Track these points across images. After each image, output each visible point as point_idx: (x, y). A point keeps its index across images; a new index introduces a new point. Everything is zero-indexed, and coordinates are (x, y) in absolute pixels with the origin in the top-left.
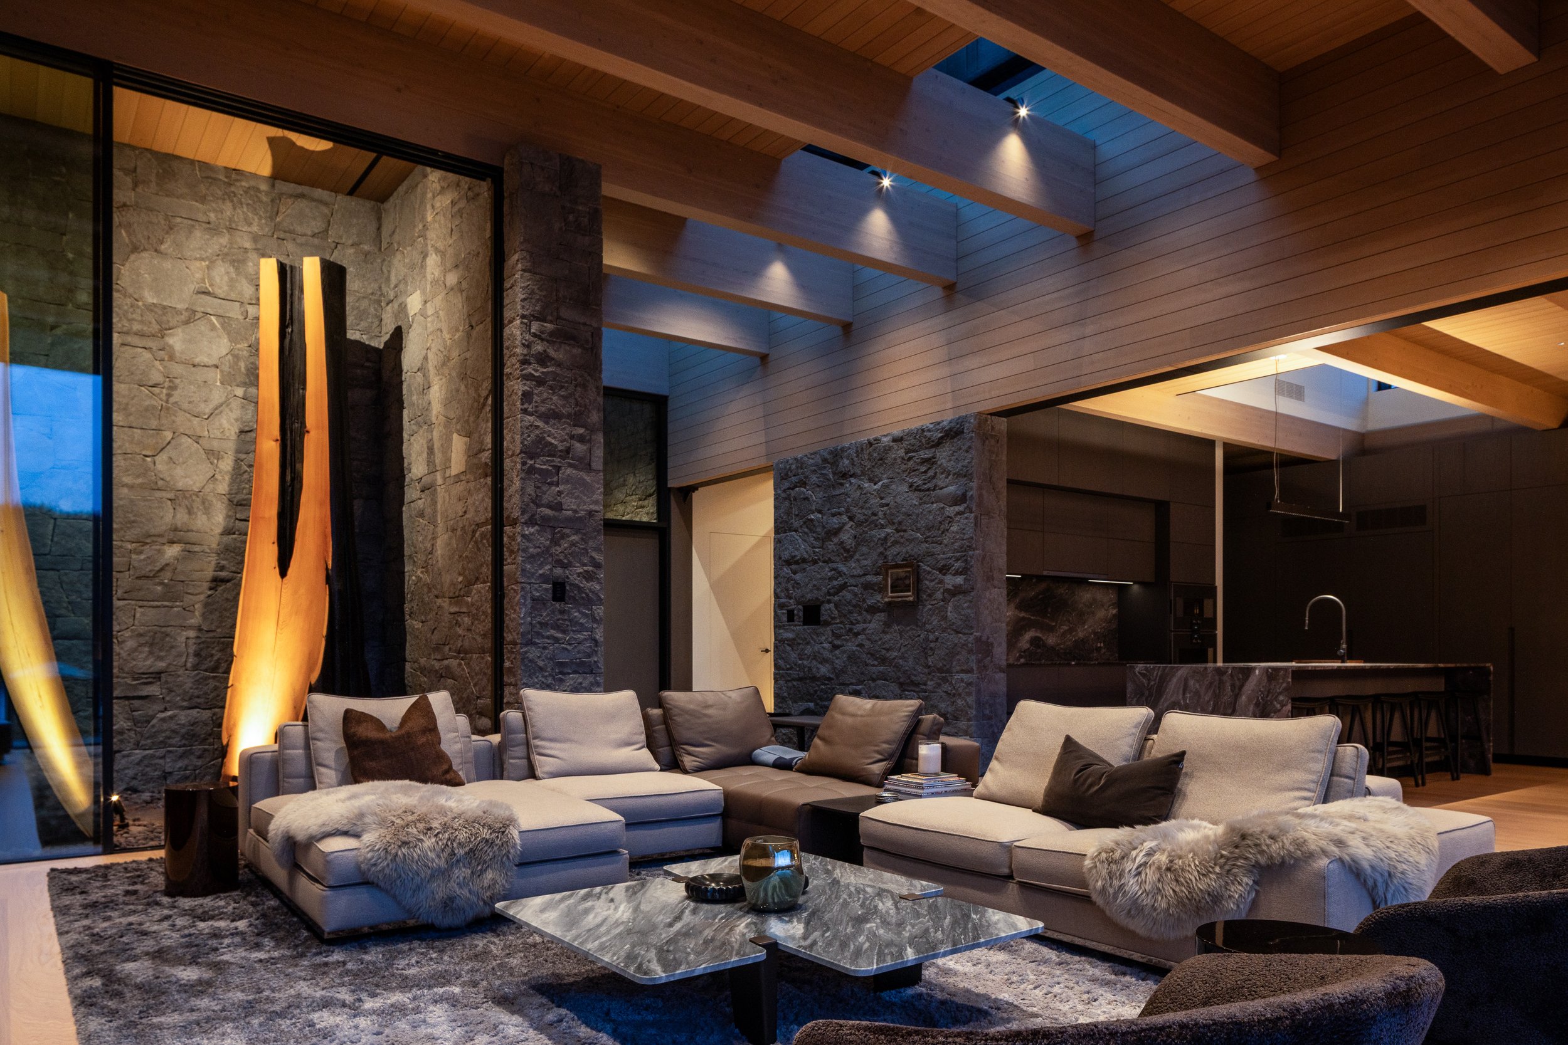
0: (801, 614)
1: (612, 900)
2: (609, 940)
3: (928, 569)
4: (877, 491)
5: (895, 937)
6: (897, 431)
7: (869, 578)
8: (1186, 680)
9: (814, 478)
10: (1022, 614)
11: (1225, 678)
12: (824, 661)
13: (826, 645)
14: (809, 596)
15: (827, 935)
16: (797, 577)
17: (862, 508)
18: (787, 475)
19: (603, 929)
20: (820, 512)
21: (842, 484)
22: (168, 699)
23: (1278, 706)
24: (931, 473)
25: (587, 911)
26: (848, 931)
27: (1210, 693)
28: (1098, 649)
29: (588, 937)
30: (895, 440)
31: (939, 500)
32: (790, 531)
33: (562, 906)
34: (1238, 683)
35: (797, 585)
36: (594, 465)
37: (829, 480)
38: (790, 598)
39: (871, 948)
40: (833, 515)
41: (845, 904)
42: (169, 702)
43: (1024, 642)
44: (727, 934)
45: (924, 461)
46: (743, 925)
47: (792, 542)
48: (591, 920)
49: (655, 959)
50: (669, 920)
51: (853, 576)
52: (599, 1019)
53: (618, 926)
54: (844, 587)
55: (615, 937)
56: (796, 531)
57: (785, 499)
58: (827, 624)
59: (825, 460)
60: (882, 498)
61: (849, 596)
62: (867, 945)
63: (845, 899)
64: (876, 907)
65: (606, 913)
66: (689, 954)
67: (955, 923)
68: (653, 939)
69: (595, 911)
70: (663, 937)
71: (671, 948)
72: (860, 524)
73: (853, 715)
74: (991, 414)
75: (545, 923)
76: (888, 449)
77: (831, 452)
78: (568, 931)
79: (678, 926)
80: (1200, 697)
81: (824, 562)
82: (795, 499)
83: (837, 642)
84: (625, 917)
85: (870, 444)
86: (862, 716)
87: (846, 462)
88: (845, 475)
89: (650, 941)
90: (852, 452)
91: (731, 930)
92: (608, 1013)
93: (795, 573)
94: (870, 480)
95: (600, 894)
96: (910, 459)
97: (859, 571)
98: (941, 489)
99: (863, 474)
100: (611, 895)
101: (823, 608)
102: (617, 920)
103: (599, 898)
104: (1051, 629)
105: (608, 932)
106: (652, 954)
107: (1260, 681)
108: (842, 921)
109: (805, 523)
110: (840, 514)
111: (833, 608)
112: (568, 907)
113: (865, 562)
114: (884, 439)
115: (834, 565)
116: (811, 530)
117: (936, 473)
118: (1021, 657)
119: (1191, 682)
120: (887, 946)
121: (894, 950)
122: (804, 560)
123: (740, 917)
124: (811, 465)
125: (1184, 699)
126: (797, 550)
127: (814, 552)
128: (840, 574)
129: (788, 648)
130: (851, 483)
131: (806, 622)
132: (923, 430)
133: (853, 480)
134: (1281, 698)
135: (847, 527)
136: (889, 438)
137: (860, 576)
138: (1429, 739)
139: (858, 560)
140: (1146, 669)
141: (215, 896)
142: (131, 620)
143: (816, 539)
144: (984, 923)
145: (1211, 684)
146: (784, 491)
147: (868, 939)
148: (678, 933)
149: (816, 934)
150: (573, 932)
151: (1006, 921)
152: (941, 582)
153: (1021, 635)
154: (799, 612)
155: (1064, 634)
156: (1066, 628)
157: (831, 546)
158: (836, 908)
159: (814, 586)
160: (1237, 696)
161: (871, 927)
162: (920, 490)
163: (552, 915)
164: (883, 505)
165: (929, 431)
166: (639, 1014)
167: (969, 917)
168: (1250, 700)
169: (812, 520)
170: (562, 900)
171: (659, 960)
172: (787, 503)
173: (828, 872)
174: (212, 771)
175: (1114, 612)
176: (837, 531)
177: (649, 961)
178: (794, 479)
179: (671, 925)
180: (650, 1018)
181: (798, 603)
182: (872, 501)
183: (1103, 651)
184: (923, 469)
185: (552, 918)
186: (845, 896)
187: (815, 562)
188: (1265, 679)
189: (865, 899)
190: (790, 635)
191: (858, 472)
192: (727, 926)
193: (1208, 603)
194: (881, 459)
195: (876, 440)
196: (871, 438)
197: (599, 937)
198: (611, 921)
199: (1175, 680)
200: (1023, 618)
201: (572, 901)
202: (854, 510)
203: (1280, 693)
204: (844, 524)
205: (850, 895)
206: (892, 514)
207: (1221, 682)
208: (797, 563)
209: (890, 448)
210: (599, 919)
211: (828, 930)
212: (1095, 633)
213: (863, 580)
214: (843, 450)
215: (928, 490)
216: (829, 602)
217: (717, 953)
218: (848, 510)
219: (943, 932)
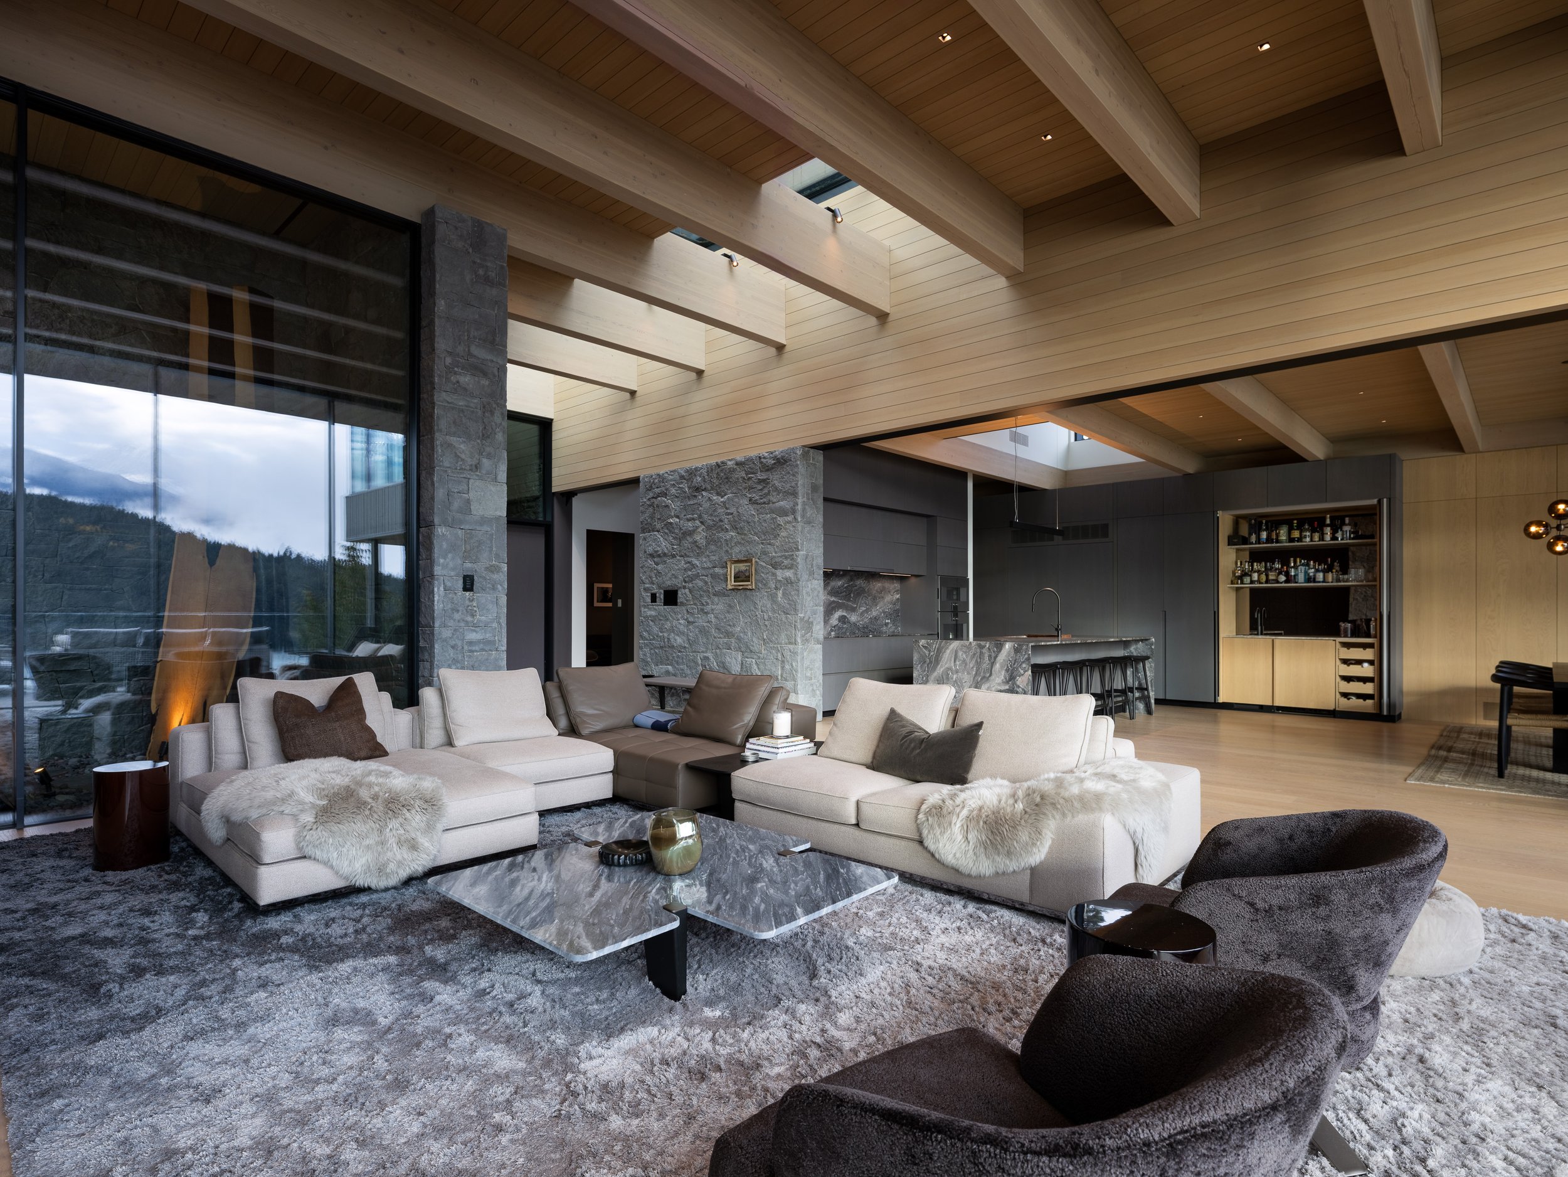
0: (662, 596)
1: (534, 870)
2: (539, 915)
3: (764, 564)
4: (724, 503)
5: (784, 897)
6: (740, 457)
7: (717, 570)
8: (956, 652)
9: (673, 491)
10: (833, 599)
11: (984, 651)
12: (682, 633)
13: (682, 622)
14: (669, 583)
15: (727, 897)
16: (659, 567)
17: (711, 515)
18: (651, 487)
19: (531, 903)
20: (678, 517)
21: (695, 496)
22: (95, 672)
23: (1022, 672)
24: (766, 491)
25: (513, 883)
26: (744, 891)
27: (974, 662)
28: (886, 624)
29: (519, 912)
30: (737, 464)
31: (772, 511)
32: (653, 531)
33: (490, 878)
34: (993, 655)
35: (659, 573)
36: (499, 478)
37: (685, 492)
38: (653, 584)
39: (766, 910)
40: (689, 520)
41: (736, 863)
42: (97, 675)
43: (834, 620)
44: (643, 901)
45: (760, 481)
46: (654, 891)
47: (655, 540)
48: (519, 893)
49: (584, 934)
50: (589, 889)
51: (704, 568)
52: (527, 981)
53: (544, 899)
54: (697, 576)
55: (543, 911)
56: (658, 531)
57: (650, 506)
58: (682, 604)
59: (682, 477)
60: (727, 509)
61: (700, 583)
62: (763, 907)
63: (734, 858)
64: (761, 865)
65: (531, 884)
66: (612, 926)
67: (828, 878)
68: (578, 911)
69: (522, 882)
70: (586, 908)
71: (596, 921)
72: (709, 528)
73: (718, 687)
74: (812, 448)
75: (477, 899)
76: (731, 471)
77: (687, 471)
78: (500, 906)
79: (598, 895)
80: (966, 664)
81: (681, 556)
82: (658, 506)
83: (691, 619)
84: (549, 887)
85: (718, 465)
86: (725, 688)
87: (699, 479)
88: (698, 489)
89: (576, 914)
90: (704, 471)
91: (645, 897)
92: (534, 974)
93: (657, 564)
94: (718, 494)
95: (523, 863)
96: (750, 479)
97: (709, 565)
98: (773, 503)
99: (712, 489)
100: (533, 864)
101: (679, 593)
102: (542, 891)
103: (522, 868)
104: (853, 610)
105: (536, 905)
106: (580, 929)
107: (1009, 653)
108: (736, 881)
109: (665, 525)
110: (693, 519)
111: (688, 593)
112: (496, 879)
113: (713, 558)
114: (729, 463)
115: (689, 559)
116: (670, 531)
117: (769, 491)
118: (832, 630)
119: (960, 653)
120: (779, 906)
121: (786, 910)
122: (665, 554)
123: (649, 884)
124: (671, 480)
125: (955, 665)
126: (659, 546)
127: (673, 549)
128: (694, 566)
129: (651, 623)
130: (703, 496)
131: (666, 603)
132: (760, 458)
133: (704, 493)
134: (1024, 666)
135: (700, 530)
136: (733, 462)
137: (709, 568)
138: (1116, 691)
139: (708, 556)
140: (928, 643)
141: (145, 868)
142: (59, 601)
143: (674, 538)
144: (852, 877)
145: (974, 654)
146: (649, 499)
147: (762, 900)
148: (599, 903)
149: (718, 898)
150: (505, 907)
151: (868, 874)
152: (774, 575)
153: (832, 614)
154: (661, 596)
155: (862, 614)
156: (864, 609)
157: (686, 544)
158: (730, 868)
159: (673, 575)
160: (993, 664)
161: (762, 886)
162: (757, 504)
163: (482, 890)
164: (728, 514)
165: (764, 458)
166: (562, 972)
167: (838, 872)
168: (1002, 667)
169: (671, 523)
170: (489, 872)
171: (587, 935)
172: (651, 509)
173: (714, 830)
174: (141, 735)
175: (898, 596)
176: (691, 533)
177: (579, 937)
178: (657, 491)
179: (591, 895)
180: (573, 975)
181: (660, 588)
182: (719, 511)
183: (890, 626)
184: (760, 487)
185: (482, 892)
186: (733, 855)
187: (674, 556)
188: (1013, 651)
189: (751, 857)
190: (653, 613)
191: (709, 487)
192: (640, 893)
193: (962, 591)
194: (727, 478)
195: (722, 463)
196: (719, 461)
197: (529, 913)
198: (537, 893)
199: (948, 651)
200: (834, 601)
201: (498, 872)
202: (705, 517)
203: (1023, 662)
204: (697, 527)
205: (737, 852)
206: (735, 521)
207: (981, 653)
208: (659, 556)
209: (734, 470)
210: (526, 892)
211: (726, 893)
212: (884, 612)
213: (711, 571)
214: (696, 469)
215: (764, 503)
216: (684, 587)
217: (637, 923)
218: (700, 517)
219: (821, 889)
